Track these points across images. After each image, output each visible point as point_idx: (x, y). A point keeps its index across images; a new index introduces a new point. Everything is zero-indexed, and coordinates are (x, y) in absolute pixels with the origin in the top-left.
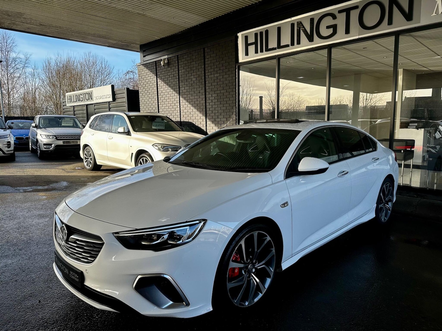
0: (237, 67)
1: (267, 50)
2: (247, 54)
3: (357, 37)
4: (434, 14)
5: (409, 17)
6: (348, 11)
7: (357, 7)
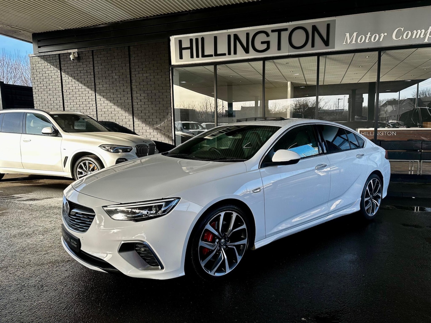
0: (171, 69)
1: (204, 56)
2: (181, 57)
3: (287, 54)
4: (344, 43)
5: (326, 43)
6: (279, 31)
7: (286, 30)
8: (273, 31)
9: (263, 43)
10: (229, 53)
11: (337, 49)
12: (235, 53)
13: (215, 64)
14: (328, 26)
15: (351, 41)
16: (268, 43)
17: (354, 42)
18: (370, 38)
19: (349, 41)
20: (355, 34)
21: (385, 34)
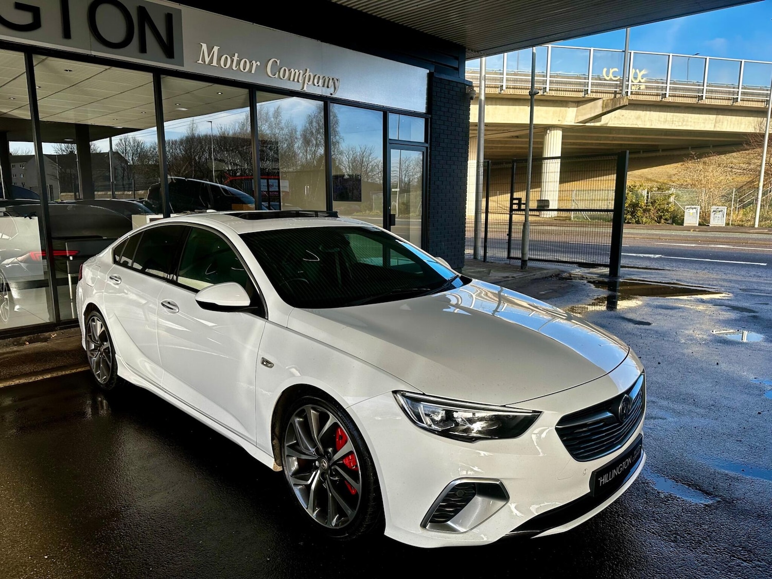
3: (87, 52)
4: (200, 62)
9: (19, 6)
11: (186, 68)
14: (169, 18)
15: (211, 61)
16: (35, 11)
17: (215, 63)
18: (239, 63)
19: (207, 60)
20: (216, 49)
21: (258, 63)
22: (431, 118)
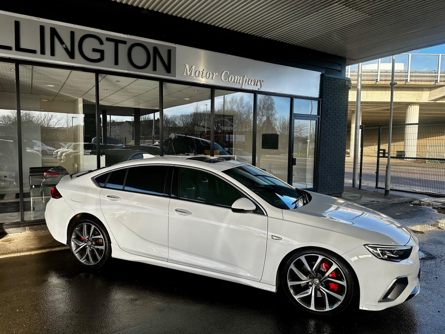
4: (185, 74)
6: (117, 42)
7: (124, 42)
8: (108, 39)
9: (95, 50)
10: (43, 52)
11: (177, 78)
12: (53, 54)
13: (18, 62)
14: (169, 52)
15: (191, 74)
16: (102, 52)
18: (205, 74)
20: (193, 67)
21: (217, 74)
22: (322, 101)
